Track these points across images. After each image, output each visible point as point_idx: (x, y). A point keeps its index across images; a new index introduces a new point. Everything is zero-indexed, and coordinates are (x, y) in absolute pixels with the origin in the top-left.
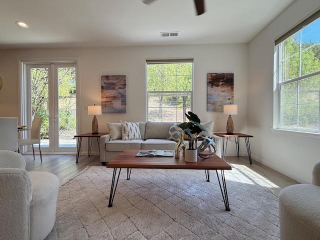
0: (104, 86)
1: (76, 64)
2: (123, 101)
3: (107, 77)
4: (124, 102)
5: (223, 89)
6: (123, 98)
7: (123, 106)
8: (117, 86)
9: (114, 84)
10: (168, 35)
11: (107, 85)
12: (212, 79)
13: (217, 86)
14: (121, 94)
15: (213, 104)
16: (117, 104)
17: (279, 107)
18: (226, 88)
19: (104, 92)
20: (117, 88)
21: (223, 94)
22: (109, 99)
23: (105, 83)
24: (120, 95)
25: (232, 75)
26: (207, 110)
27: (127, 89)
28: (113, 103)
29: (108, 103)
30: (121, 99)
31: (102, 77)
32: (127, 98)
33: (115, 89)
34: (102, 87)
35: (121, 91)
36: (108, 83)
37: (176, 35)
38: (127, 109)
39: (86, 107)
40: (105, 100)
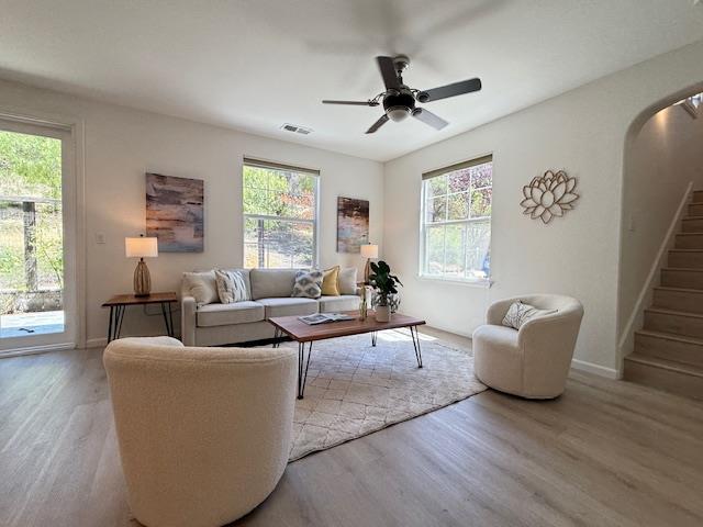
0: (154, 195)
1: (70, 132)
2: (197, 230)
3: (161, 178)
4: (200, 232)
5: (358, 221)
6: (198, 224)
7: (199, 239)
8: (184, 199)
9: (179, 193)
10: (294, 129)
11: (160, 194)
12: (344, 205)
13: (351, 216)
14: (192, 214)
15: (346, 242)
16: (185, 235)
18: (360, 221)
19: (154, 207)
20: (184, 202)
21: (357, 228)
22: (165, 224)
23: (155, 189)
24: (192, 218)
25: (367, 203)
26: (337, 250)
27: (205, 207)
28: (175, 231)
29: (164, 232)
30: (193, 225)
31: (148, 175)
32: (205, 224)
33: (179, 203)
34: (149, 198)
35: (193, 209)
36: (162, 191)
37: (306, 133)
38: (205, 245)
39: (101, 237)
40: (155, 224)
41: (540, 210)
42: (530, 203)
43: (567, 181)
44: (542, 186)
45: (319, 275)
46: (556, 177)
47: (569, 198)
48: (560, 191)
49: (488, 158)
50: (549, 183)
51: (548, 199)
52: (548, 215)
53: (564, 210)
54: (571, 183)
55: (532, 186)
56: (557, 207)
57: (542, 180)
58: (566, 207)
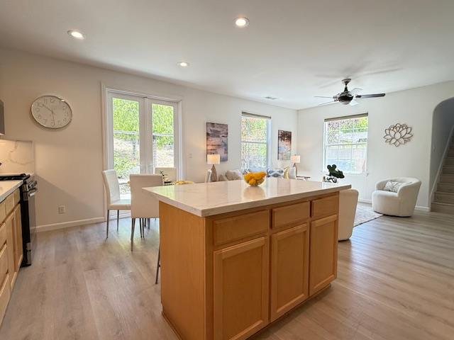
0: (210, 133)
3: (213, 124)
4: (226, 151)
5: (287, 143)
6: (226, 147)
7: (226, 155)
8: (221, 134)
9: (219, 132)
10: (269, 98)
11: (212, 133)
12: (281, 134)
13: (284, 140)
14: (224, 142)
15: (282, 154)
17: (325, 158)
19: (210, 139)
20: (221, 136)
21: (286, 147)
22: (214, 148)
23: (210, 130)
24: (223, 144)
25: (291, 133)
26: (278, 159)
27: (228, 138)
28: (217, 151)
30: (224, 147)
31: (207, 123)
32: (228, 147)
33: (219, 137)
34: (208, 134)
35: (224, 139)
36: (214, 131)
37: (274, 99)
38: (228, 157)
39: (191, 154)
40: (210, 148)
41: (394, 141)
42: (389, 137)
43: (407, 128)
44: (395, 130)
45: (282, 172)
46: (402, 126)
47: (408, 136)
48: (404, 132)
49: (366, 114)
50: (398, 129)
51: (398, 136)
52: (398, 143)
53: (405, 141)
54: (409, 130)
55: (390, 130)
56: (402, 140)
57: (395, 127)
58: (407, 140)
